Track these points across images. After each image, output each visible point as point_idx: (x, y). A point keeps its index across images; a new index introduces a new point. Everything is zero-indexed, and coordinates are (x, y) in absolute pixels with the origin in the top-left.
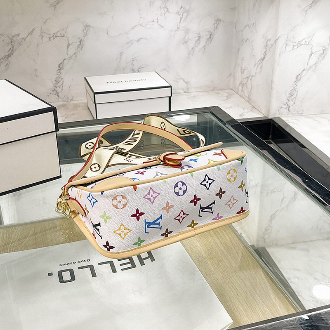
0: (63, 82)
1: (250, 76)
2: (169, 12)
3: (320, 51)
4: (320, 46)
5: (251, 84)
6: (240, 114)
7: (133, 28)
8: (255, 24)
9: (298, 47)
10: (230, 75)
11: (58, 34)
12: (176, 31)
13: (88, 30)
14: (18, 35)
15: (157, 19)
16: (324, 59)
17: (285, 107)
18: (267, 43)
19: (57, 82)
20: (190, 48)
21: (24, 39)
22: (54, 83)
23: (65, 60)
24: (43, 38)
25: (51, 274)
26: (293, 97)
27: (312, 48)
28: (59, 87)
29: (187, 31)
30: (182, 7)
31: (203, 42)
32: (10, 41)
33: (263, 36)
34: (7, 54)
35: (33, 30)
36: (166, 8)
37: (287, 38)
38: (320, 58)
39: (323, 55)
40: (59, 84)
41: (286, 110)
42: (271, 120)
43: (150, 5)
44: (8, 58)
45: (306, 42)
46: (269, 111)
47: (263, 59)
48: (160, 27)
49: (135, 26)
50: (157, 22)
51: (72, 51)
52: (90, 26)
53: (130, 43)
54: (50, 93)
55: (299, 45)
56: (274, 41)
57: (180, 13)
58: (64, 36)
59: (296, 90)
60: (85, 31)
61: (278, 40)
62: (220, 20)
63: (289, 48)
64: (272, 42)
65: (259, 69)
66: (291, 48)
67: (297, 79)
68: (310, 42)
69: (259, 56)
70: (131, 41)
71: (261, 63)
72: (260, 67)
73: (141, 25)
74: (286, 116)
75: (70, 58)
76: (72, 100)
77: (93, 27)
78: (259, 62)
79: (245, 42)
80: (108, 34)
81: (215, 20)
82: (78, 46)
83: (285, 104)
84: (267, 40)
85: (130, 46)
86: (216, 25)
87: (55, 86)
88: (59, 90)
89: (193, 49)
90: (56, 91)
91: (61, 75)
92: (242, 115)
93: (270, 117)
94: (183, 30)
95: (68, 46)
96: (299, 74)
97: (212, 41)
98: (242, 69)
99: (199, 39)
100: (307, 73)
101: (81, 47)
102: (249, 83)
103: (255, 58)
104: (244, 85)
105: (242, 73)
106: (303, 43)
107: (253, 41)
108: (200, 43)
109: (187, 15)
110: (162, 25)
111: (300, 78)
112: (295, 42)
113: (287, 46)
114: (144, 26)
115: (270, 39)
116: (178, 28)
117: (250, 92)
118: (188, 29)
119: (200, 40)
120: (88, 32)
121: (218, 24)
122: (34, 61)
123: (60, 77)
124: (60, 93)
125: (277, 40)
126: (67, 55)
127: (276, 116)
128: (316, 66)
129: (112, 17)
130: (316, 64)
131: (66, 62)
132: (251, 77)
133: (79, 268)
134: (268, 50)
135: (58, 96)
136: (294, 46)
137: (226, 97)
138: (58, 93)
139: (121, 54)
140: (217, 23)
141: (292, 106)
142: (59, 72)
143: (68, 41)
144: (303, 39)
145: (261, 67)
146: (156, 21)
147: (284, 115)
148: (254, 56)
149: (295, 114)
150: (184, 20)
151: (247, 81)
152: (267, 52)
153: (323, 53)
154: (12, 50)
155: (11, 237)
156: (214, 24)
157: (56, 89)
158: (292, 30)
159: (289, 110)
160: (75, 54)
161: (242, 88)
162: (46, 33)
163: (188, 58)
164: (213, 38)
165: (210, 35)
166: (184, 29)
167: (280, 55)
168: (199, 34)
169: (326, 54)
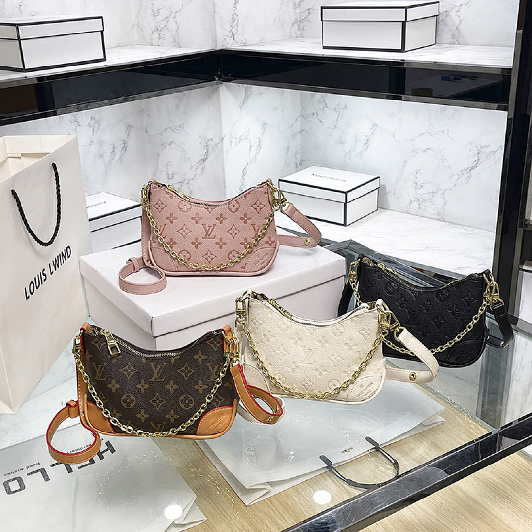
1: (186, 180)
2: (80, 126)
3: (256, 143)
4: (256, 139)
5: (189, 188)
8: (182, 126)
9: (240, 143)
12: (90, 145)
16: (260, 150)
20: (107, 162)
27: (250, 141)
29: (101, 143)
30: (92, 118)
31: (118, 153)
36: (76, 121)
37: (231, 135)
38: (258, 150)
39: (259, 146)
43: (60, 121)
45: (245, 136)
47: (204, 160)
55: (240, 141)
56: (218, 141)
57: (91, 125)
59: (244, 184)
61: (224, 139)
62: (131, 126)
63: (234, 144)
67: (243, 173)
68: (247, 136)
69: (197, 157)
72: (200, 169)
78: (197, 163)
79: (168, 146)
81: (126, 127)
84: (207, 141)
89: (109, 162)
94: (97, 143)
96: (244, 168)
97: (127, 149)
98: (168, 174)
99: (114, 150)
100: (250, 166)
102: (185, 187)
103: (189, 160)
105: (168, 179)
106: (243, 137)
107: (182, 143)
108: (115, 153)
109: (99, 126)
111: (246, 172)
112: (237, 138)
113: (231, 142)
115: (212, 139)
116: (92, 142)
118: (102, 141)
119: (116, 150)
121: (130, 130)
125: (222, 139)
128: (256, 158)
130: (255, 156)
134: (211, 150)
136: (237, 142)
144: (243, 134)
145: (203, 168)
148: (187, 158)
150: (97, 132)
153: (259, 144)
156: (126, 131)
158: (233, 127)
163: (106, 173)
164: (127, 146)
165: (124, 143)
166: (97, 141)
167: (227, 153)
168: (112, 144)
169: (261, 145)
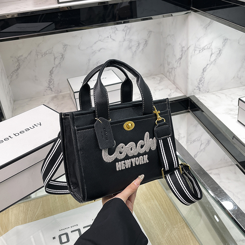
0: (54, 82)
2: (117, 30)
3: (217, 51)
4: (217, 49)
5: (175, 73)
6: (169, 94)
7: (95, 43)
8: (174, 35)
9: (202, 51)
10: (161, 65)
11: (48, 52)
12: (123, 42)
13: (66, 48)
14: (22, 56)
15: (110, 36)
16: (220, 56)
17: (197, 88)
18: (182, 49)
19: (50, 82)
21: (26, 58)
22: (48, 82)
23: (53, 68)
24: (38, 56)
25: (54, 238)
26: (202, 82)
27: (212, 50)
28: (52, 85)
29: (130, 41)
30: (125, 26)
31: (141, 47)
32: (17, 60)
33: (180, 44)
34: (16, 68)
35: (31, 52)
38: (218, 56)
39: (220, 54)
40: (51, 83)
41: (198, 90)
42: (189, 98)
44: (17, 71)
46: (187, 92)
47: (181, 58)
48: (112, 40)
49: (97, 42)
50: (111, 37)
51: (57, 62)
52: (67, 45)
53: (94, 53)
54: (47, 89)
55: (203, 49)
56: (186, 49)
57: (125, 30)
58: (51, 53)
59: (204, 77)
60: (64, 49)
62: (152, 31)
64: (185, 49)
65: (178, 65)
66: (198, 52)
67: (203, 70)
68: (210, 47)
69: (178, 56)
70: (95, 51)
71: (180, 61)
73: (100, 40)
74: (198, 94)
75: (57, 66)
76: (61, 92)
77: (69, 45)
78: (178, 60)
79: (168, 45)
80: (79, 48)
81: (148, 32)
82: (61, 58)
83: (197, 87)
84: (182, 47)
85: (94, 55)
86: (149, 35)
87: (49, 85)
88: (52, 87)
89: (135, 51)
90: (50, 88)
91: (52, 78)
92: (170, 95)
93: (188, 96)
94: (128, 40)
95: (55, 59)
96: (204, 67)
97: (148, 45)
99: (139, 45)
100: (210, 66)
101: (63, 58)
102: (173, 72)
103: (175, 57)
104: (170, 72)
105: (168, 65)
106: (206, 48)
107: (173, 46)
108: (139, 47)
109: (130, 31)
110: (114, 39)
111: (206, 70)
112: (201, 48)
113: (195, 51)
114: (102, 40)
115: (184, 47)
116: (124, 40)
117: (174, 78)
120: (67, 49)
122: (34, 71)
123: (52, 79)
124: (52, 89)
125: (189, 48)
126: (55, 64)
127: (192, 95)
129: (81, 38)
130: (215, 60)
131: (54, 69)
132: (174, 69)
133: (72, 232)
134: (183, 53)
135: (52, 90)
136: (200, 51)
137: (159, 81)
138: (51, 89)
139: (89, 60)
140: (150, 33)
141: (202, 87)
142: (51, 76)
143: (54, 56)
144: (206, 46)
145: (180, 63)
146: (109, 37)
147: (197, 93)
148: (175, 55)
149: (204, 92)
150: (128, 34)
151: (172, 70)
152: (183, 55)
153: (220, 53)
154: (19, 66)
155: (28, 209)
157: (50, 86)
158: (198, 41)
159: (200, 90)
160: (59, 63)
161: (169, 74)
162: (39, 52)
163: (133, 57)
164: (148, 43)
165: (146, 41)
167: (191, 57)
168: (138, 42)
169: (221, 53)
